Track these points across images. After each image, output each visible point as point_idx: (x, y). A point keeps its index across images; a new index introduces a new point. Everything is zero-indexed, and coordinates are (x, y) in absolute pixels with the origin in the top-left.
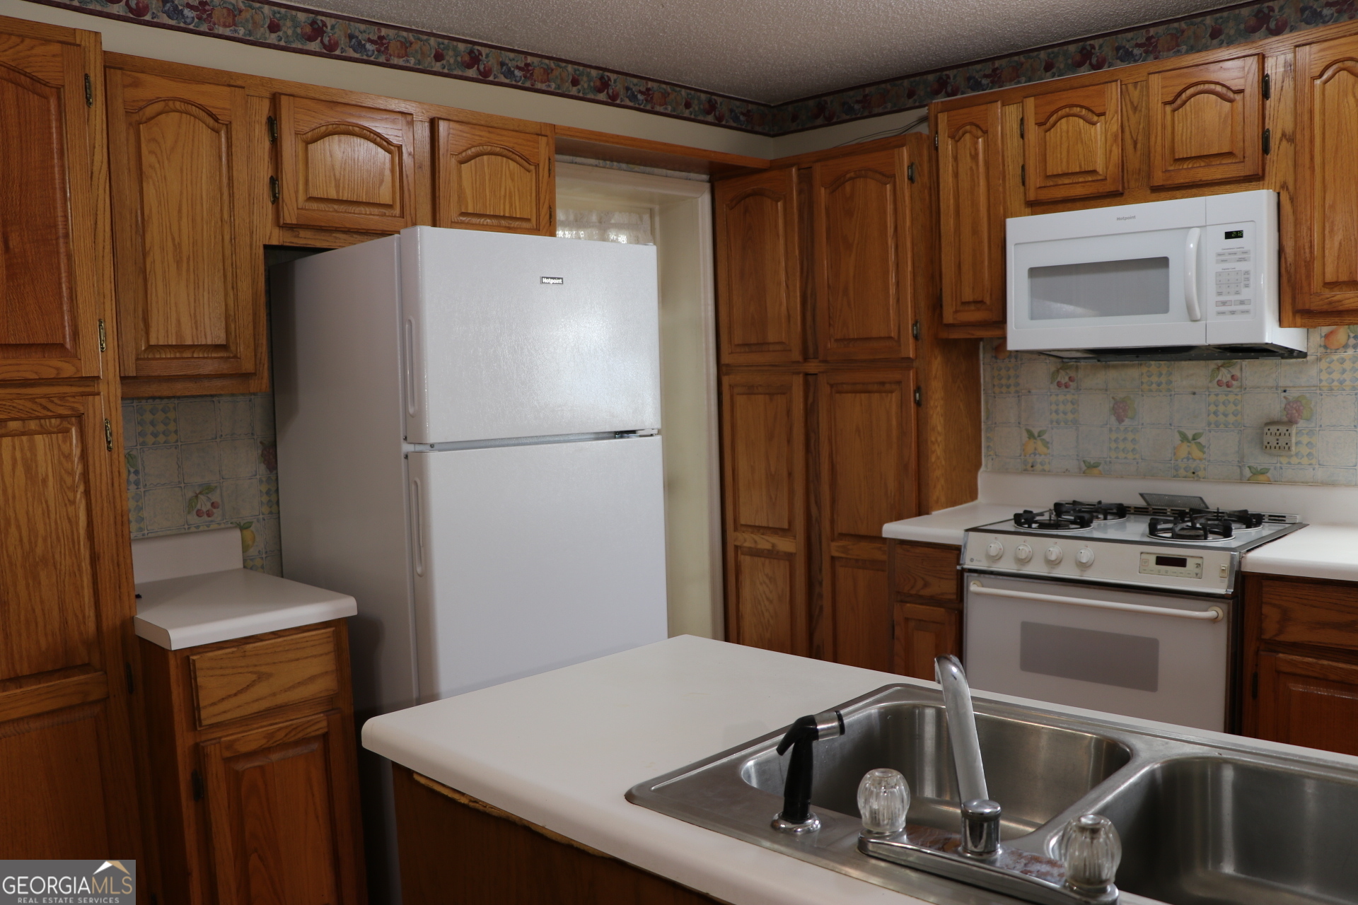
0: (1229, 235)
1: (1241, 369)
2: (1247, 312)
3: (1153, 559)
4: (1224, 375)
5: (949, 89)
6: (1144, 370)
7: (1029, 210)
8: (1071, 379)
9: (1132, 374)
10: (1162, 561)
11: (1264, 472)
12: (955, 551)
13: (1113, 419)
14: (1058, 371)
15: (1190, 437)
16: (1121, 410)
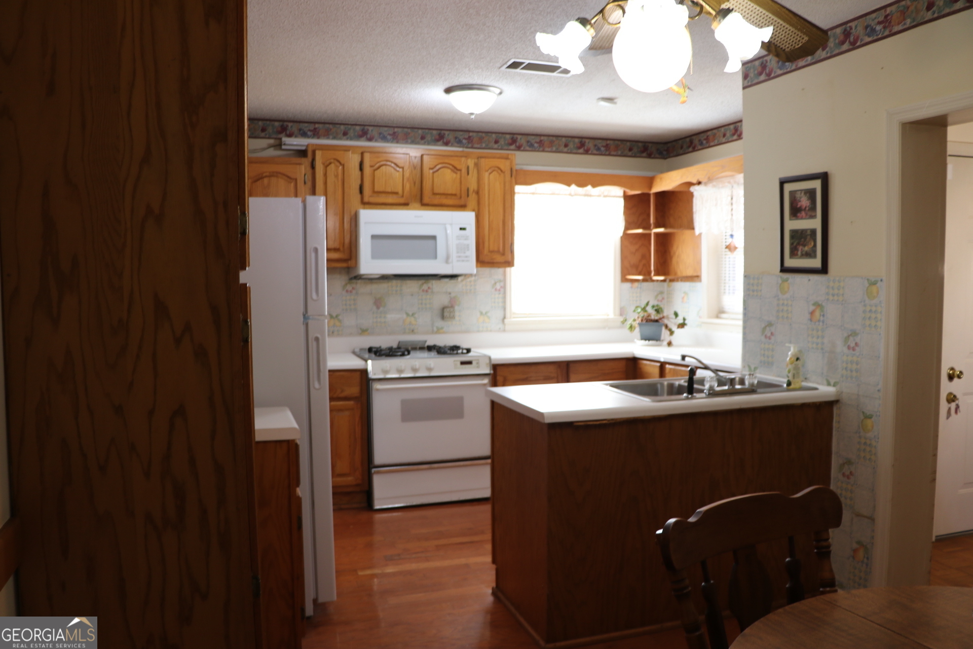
0: (461, 229)
1: (432, 284)
2: (468, 261)
3: (459, 363)
4: (425, 287)
5: (288, 132)
6: (390, 284)
7: (362, 206)
8: (353, 288)
9: (384, 286)
10: (463, 363)
11: (442, 328)
12: (364, 372)
13: (375, 308)
14: (346, 284)
15: (411, 313)
16: (378, 303)
